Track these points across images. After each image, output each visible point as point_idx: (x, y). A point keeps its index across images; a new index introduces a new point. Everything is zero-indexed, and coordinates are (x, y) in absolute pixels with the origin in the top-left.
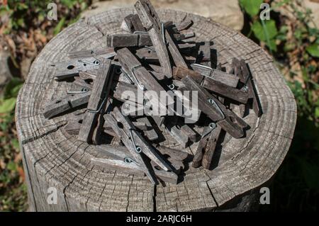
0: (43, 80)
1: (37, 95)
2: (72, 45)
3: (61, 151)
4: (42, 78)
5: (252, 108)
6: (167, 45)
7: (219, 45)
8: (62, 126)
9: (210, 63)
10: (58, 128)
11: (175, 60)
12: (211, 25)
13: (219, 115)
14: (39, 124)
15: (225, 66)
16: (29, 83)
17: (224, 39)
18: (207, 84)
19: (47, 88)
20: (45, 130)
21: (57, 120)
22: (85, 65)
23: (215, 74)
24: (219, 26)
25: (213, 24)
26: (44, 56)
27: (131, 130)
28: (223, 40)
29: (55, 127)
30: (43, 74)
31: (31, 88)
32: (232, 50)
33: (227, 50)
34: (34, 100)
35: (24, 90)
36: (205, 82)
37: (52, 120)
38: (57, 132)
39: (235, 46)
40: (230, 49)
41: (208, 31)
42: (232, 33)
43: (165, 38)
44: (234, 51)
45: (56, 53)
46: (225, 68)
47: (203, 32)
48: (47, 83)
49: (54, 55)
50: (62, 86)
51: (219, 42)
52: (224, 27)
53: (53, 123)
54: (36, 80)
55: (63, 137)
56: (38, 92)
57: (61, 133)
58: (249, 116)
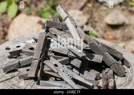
8: (14, 77)
48: (3, 59)
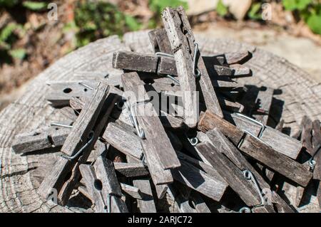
0: (36, 103)
1: (20, 121)
2: (91, 65)
3: (19, 204)
4: (36, 99)
5: (316, 195)
6: (198, 79)
7: (290, 95)
8: (35, 168)
9: (266, 117)
10: (29, 170)
11: (207, 103)
12: (284, 68)
13: (255, 198)
14: (7, 159)
15: (291, 125)
16: (18, 103)
17: (298, 88)
18: (247, 146)
19: (37, 113)
20: (11, 170)
21: (32, 159)
22: (86, 90)
23: (267, 134)
24: (295, 71)
25: (288, 67)
26: (51, 72)
27: (111, 194)
28: (297, 90)
29: (25, 168)
30: (40, 95)
31: (17, 110)
32: (306, 105)
33: (300, 104)
34: (14, 126)
35: (8, 111)
36: (246, 144)
37: (25, 157)
38: (25, 176)
39: (313, 101)
40: (303, 103)
41: (279, 74)
42: (311, 82)
43: (196, 67)
44: (309, 108)
45: (67, 72)
46: (290, 128)
47: (271, 74)
48: (39, 107)
49: (63, 74)
50: (57, 115)
51: (290, 92)
52: (302, 73)
53: (24, 162)
54: (27, 102)
55: (30, 184)
56: (23, 118)
57: (29, 178)
58: (308, 206)
